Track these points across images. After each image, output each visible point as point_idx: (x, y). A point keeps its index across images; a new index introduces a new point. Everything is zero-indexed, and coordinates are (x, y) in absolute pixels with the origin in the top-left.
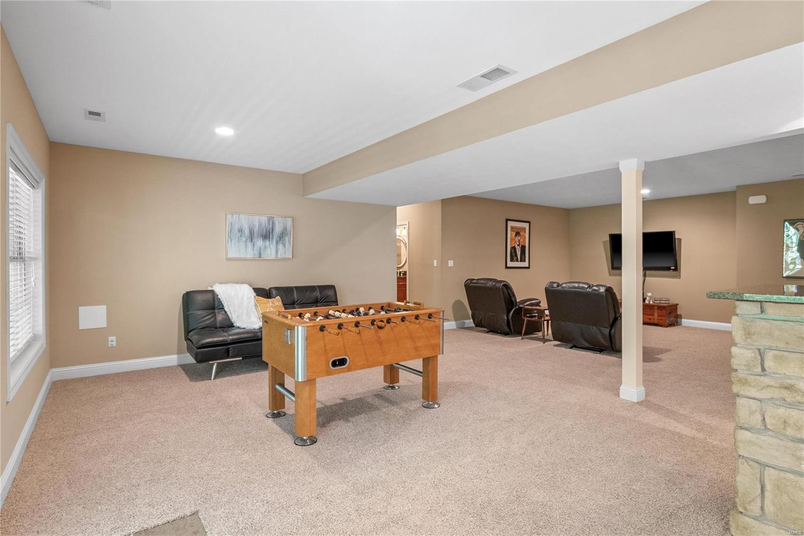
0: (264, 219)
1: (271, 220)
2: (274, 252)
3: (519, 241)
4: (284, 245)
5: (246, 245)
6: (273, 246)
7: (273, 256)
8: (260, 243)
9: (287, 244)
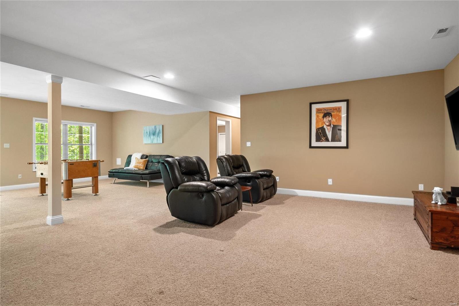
0: (153, 127)
1: (155, 127)
2: (156, 140)
3: (330, 121)
4: (159, 137)
5: (148, 138)
6: (156, 138)
7: (156, 142)
8: (152, 137)
9: (160, 137)
